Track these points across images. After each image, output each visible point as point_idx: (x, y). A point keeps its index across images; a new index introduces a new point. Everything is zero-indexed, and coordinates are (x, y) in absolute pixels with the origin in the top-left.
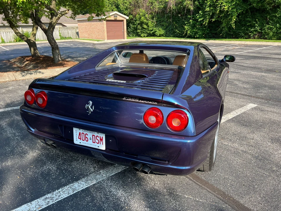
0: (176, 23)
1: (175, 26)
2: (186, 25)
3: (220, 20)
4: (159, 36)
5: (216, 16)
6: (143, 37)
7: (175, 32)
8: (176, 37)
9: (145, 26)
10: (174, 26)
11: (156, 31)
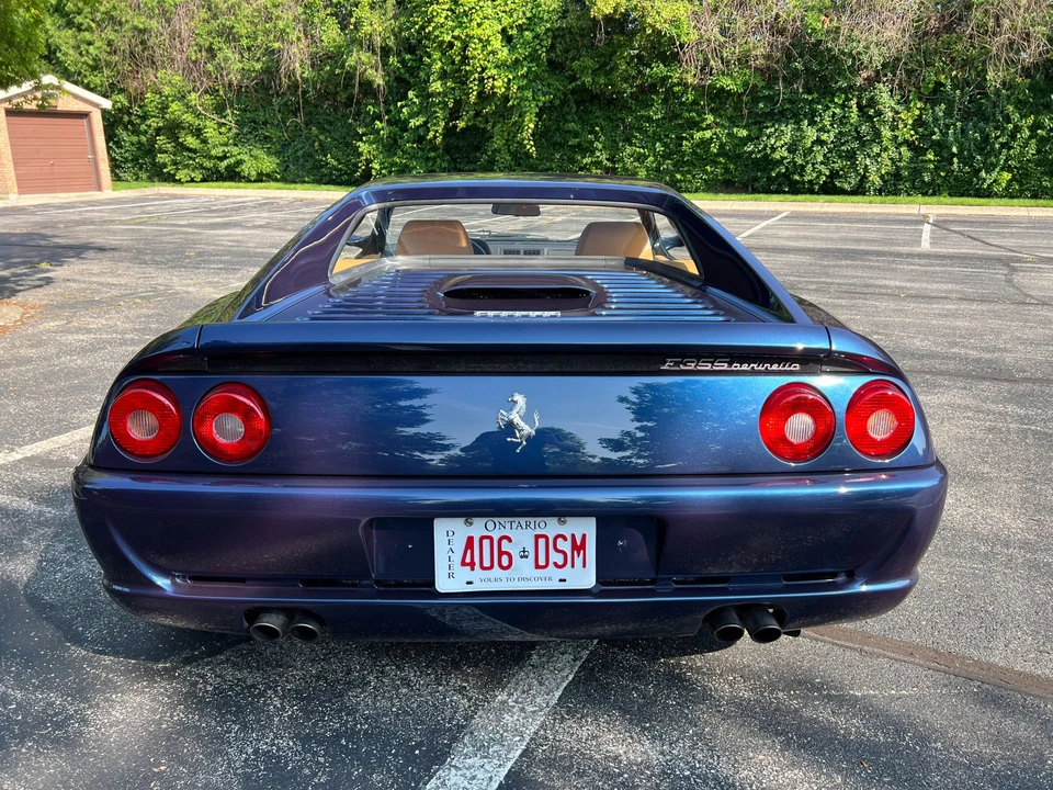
0: (322, 130)
1: (317, 144)
2: (361, 140)
3: (482, 126)
4: (255, 181)
5: (467, 112)
6: (187, 182)
7: (318, 166)
8: (325, 184)
9: (191, 141)
10: (314, 141)
11: (240, 162)
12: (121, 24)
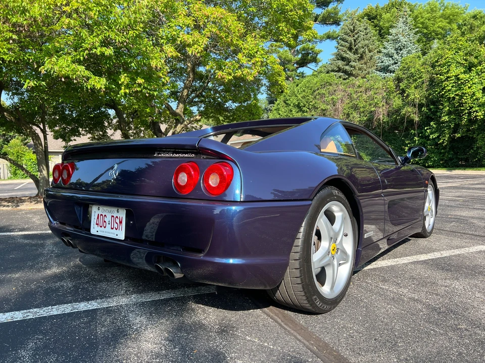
2: (408, 146)
3: (471, 136)
5: (462, 129)
12: (317, 108)
